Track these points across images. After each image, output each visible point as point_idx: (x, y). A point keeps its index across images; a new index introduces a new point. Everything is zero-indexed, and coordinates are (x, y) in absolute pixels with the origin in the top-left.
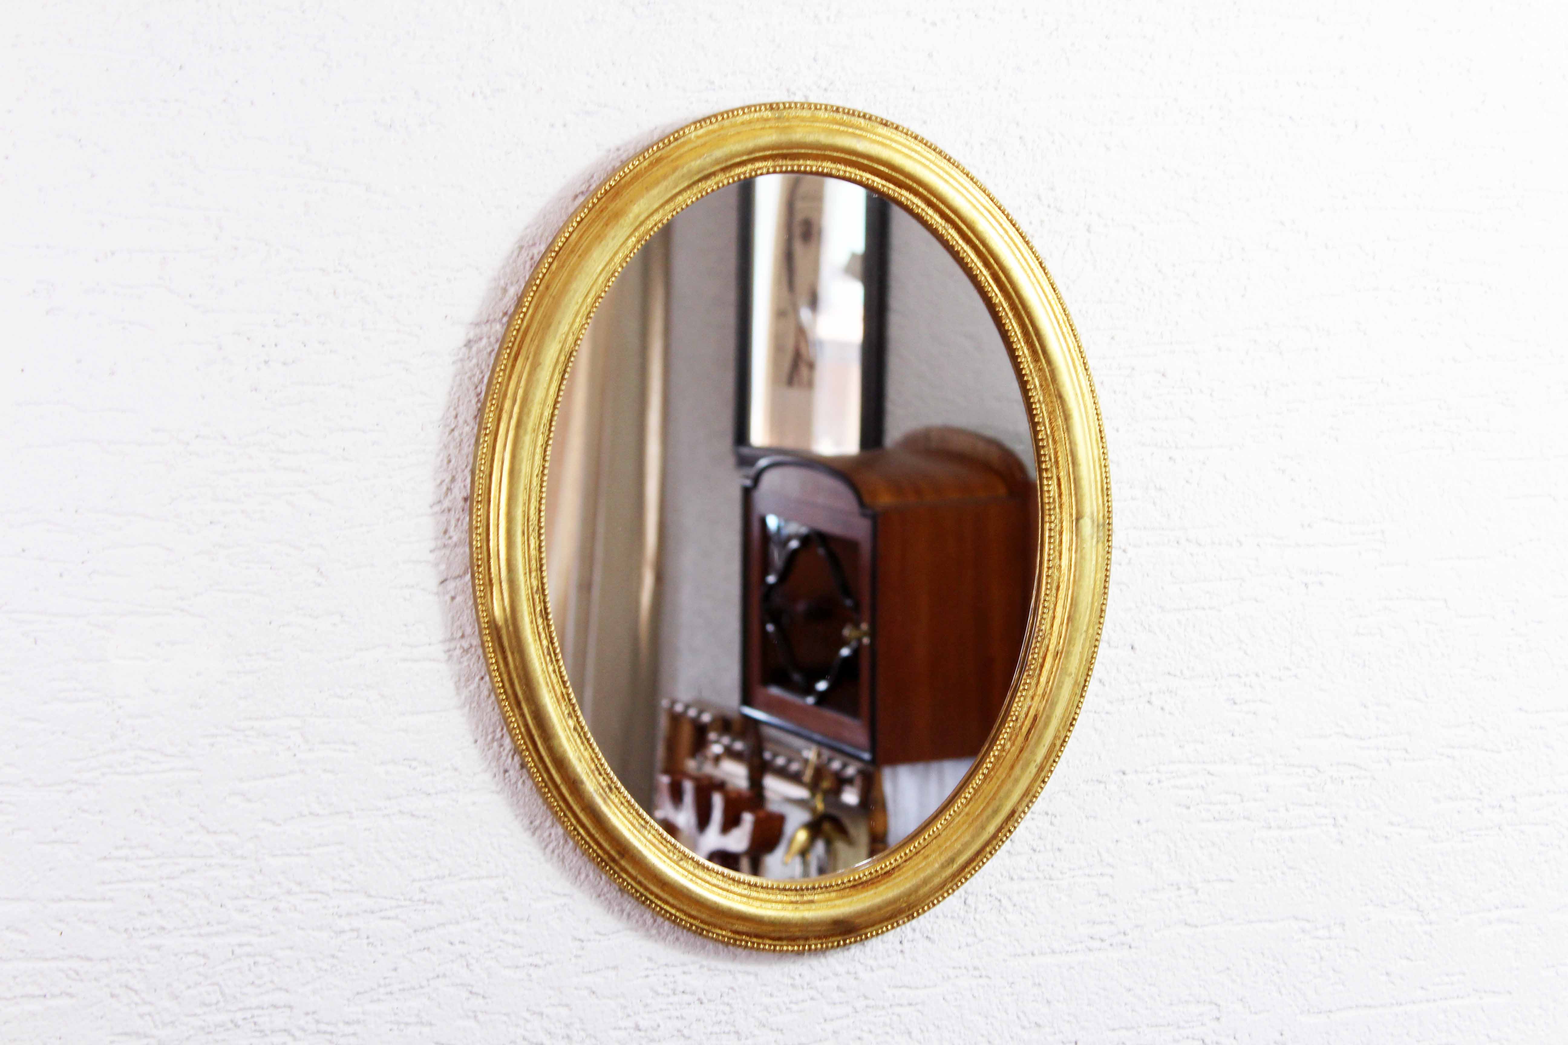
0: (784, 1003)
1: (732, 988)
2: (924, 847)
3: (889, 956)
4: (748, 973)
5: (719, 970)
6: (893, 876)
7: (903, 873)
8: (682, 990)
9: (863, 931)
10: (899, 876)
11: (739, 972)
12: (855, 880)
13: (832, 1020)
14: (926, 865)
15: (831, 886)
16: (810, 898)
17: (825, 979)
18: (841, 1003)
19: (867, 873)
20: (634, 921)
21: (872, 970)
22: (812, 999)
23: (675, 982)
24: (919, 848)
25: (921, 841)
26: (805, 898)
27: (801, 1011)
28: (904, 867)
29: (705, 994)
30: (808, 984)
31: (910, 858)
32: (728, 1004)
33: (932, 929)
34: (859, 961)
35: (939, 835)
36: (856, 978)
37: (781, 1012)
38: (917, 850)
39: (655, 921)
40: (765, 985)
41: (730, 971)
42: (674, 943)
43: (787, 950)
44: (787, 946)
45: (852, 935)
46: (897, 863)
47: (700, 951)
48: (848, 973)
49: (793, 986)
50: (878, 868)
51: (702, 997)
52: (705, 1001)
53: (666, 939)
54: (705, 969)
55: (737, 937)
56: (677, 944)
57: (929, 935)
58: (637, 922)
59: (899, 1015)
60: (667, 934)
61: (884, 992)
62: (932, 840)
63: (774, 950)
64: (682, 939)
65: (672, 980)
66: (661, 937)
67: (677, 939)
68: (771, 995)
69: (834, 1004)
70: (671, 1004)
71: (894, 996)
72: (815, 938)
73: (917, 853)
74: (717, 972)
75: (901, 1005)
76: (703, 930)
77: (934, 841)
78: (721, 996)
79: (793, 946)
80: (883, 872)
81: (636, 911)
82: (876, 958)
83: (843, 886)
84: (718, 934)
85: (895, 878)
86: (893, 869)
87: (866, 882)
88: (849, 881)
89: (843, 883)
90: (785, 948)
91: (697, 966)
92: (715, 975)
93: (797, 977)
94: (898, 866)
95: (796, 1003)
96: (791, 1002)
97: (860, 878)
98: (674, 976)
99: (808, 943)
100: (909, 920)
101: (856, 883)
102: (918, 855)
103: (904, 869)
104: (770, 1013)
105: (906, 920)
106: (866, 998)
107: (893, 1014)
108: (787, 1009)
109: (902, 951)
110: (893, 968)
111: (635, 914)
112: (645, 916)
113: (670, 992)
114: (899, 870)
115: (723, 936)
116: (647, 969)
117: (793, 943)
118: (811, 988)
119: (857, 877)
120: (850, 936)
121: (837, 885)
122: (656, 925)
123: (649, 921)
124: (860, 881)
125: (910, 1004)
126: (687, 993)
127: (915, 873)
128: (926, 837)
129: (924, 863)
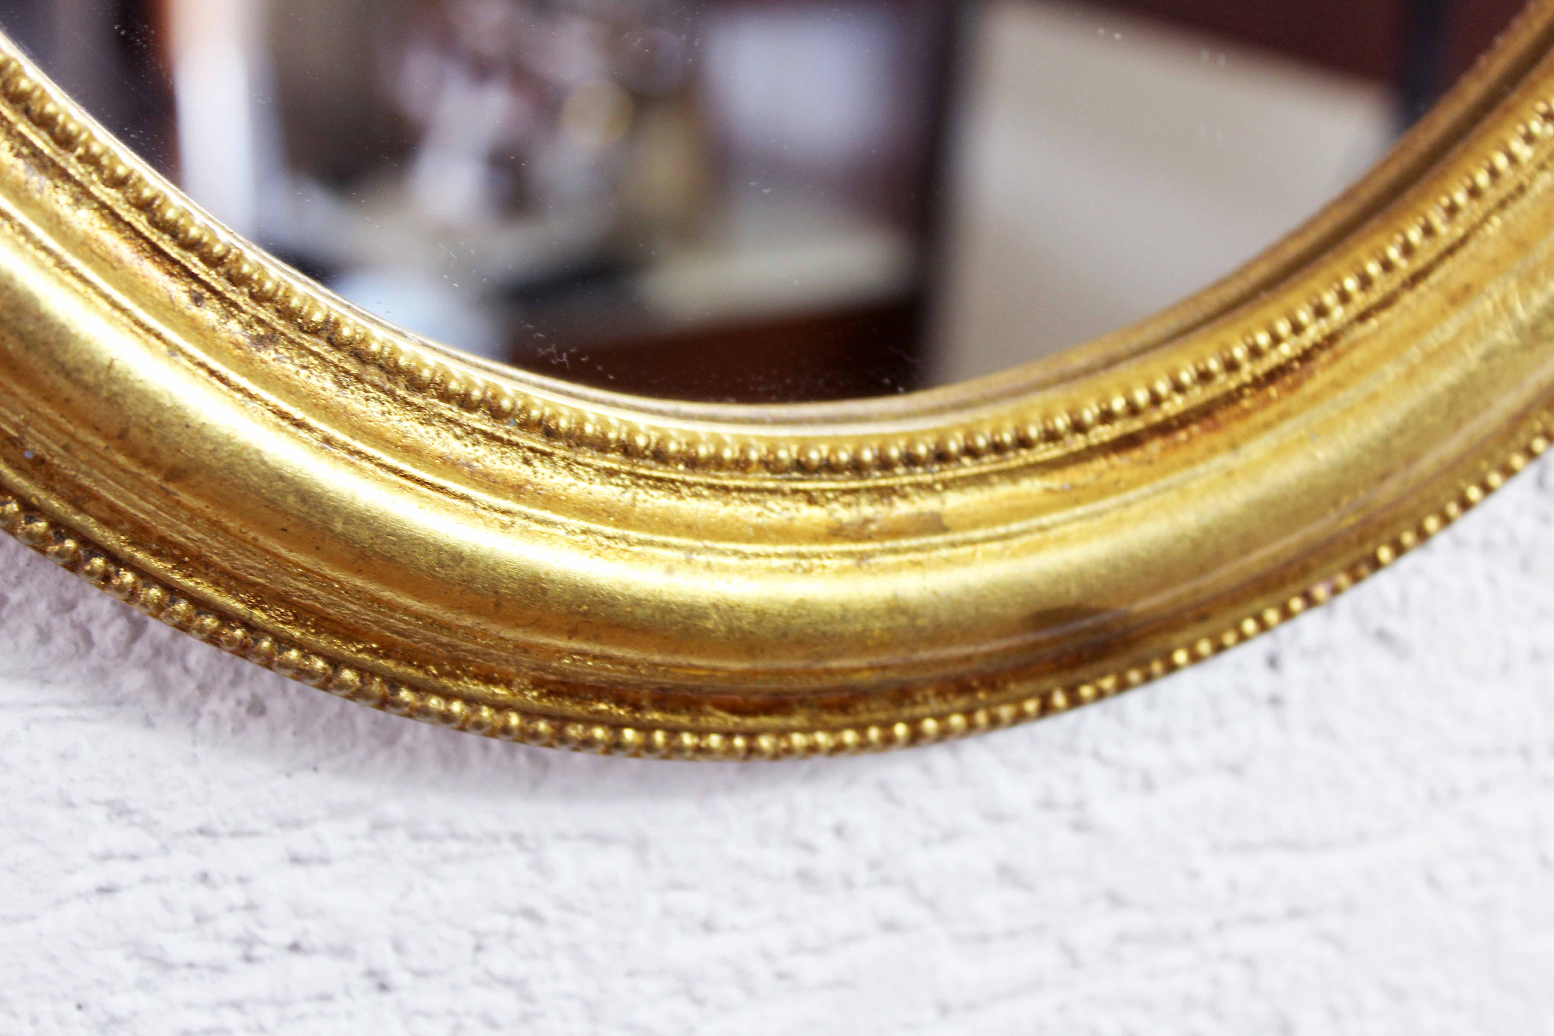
0: (767, 956)
1: (530, 914)
2: (1451, 251)
3: (1220, 723)
4: (603, 840)
5: (463, 837)
6: (1309, 388)
7: (1357, 371)
8: (288, 939)
9: (1157, 643)
10: (1337, 385)
11: (561, 836)
12: (1133, 410)
13: (971, 1006)
14: (1462, 332)
15: (1023, 443)
16: (928, 504)
17: (949, 836)
18: (1012, 934)
19: (1186, 377)
20: (29, 635)
21: (1148, 784)
22: (890, 927)
23: (250, 907)
24: (1426, 252)
25: (1437, 219)
26: (902, 509)
27: (841, 984)
28: (1353, 346)
29: (399, 948)
30: (874, 865)
31: (1387, 303)
32: (508, 982)
33: (1404, 599)
34: (1097, 755)
35: (1521, 189)
36: (1079, 827)
37: (750, 991)
38: (1419, 263)
39: (137, 629)
40: (679, 886)
41: (517, 838)
42: (239, 728)
43: (813, 749)
44: (807, 731)
45: (1110, 664)
46: (1325, 326)
47: (372, 754)
48: (1048, 804)
49: (805, 877)
50: (1239, 353)
51: (387, 960)
52: (399, 977)
53: (197, 713)
54: (400, 835)
55: (569, 707)
56: (258, 728)
57: (1394, 625)
58: (44, 636)
59: (1249, 963)
60: (204, 689)
61: (1194, 875)
62: (1486, 219)
63: (752, 751)
64: (277, 706)
65: (235, 894)
66: (172, 704)
67: (257, 708)
68: (708, 927)
69: (984, 939)
70: (237, 1005)
71: (1233, 886)
72: (941, 694)
73: (1416, 279)
74: (454, 847)
75: (1256, 920)
76: (394, 683)
77: (1496, 220)
78: (478, 948)
79: (834, 730)
80: (1262, 367)
81: (32, 587)
82: (1165, 737)
83: (1078, 442)
84: (470, 701)
85: (1315, 399)
86: (1306, 356)
87: (1183, 421)
88: (1107, 417)
89: (1078, 427)
90: (798, 740)
91: (360, 825)
92: (446, 859)
93: (825, 840)
94: (1331, 339)
95: (818, 951)
96: (797, 948)
97: (1156, 400)
98: (242, 880)
99: (906, 712)
100: (1356, 579)
101: (1137, 425)
102: (1422, 288)
103: (1357, 356)
104: (699, 1002)
105: (1342, 580)
106: (1116, 901)
107: (1225, 956)
108: (781, 976)
109: (1275, 701)
110: (1236, 770)
111: (29, 600)
112: (82, 611)
113: (230, 953)
114: (1337, 358)
115: (500, 707)
116: (107, 856)
117: (838, 719)
118: (887, 882)
119: (1141, 397)
120: (1097, 667)
121: (1052, 436)
122: (142, 648)
123: (105, 627)
124: (1157, 417)
125: (1294, 913)
126: (312, 951)
127: (1411, 374)
128: (1461, 198)
129: (1450, 328)
